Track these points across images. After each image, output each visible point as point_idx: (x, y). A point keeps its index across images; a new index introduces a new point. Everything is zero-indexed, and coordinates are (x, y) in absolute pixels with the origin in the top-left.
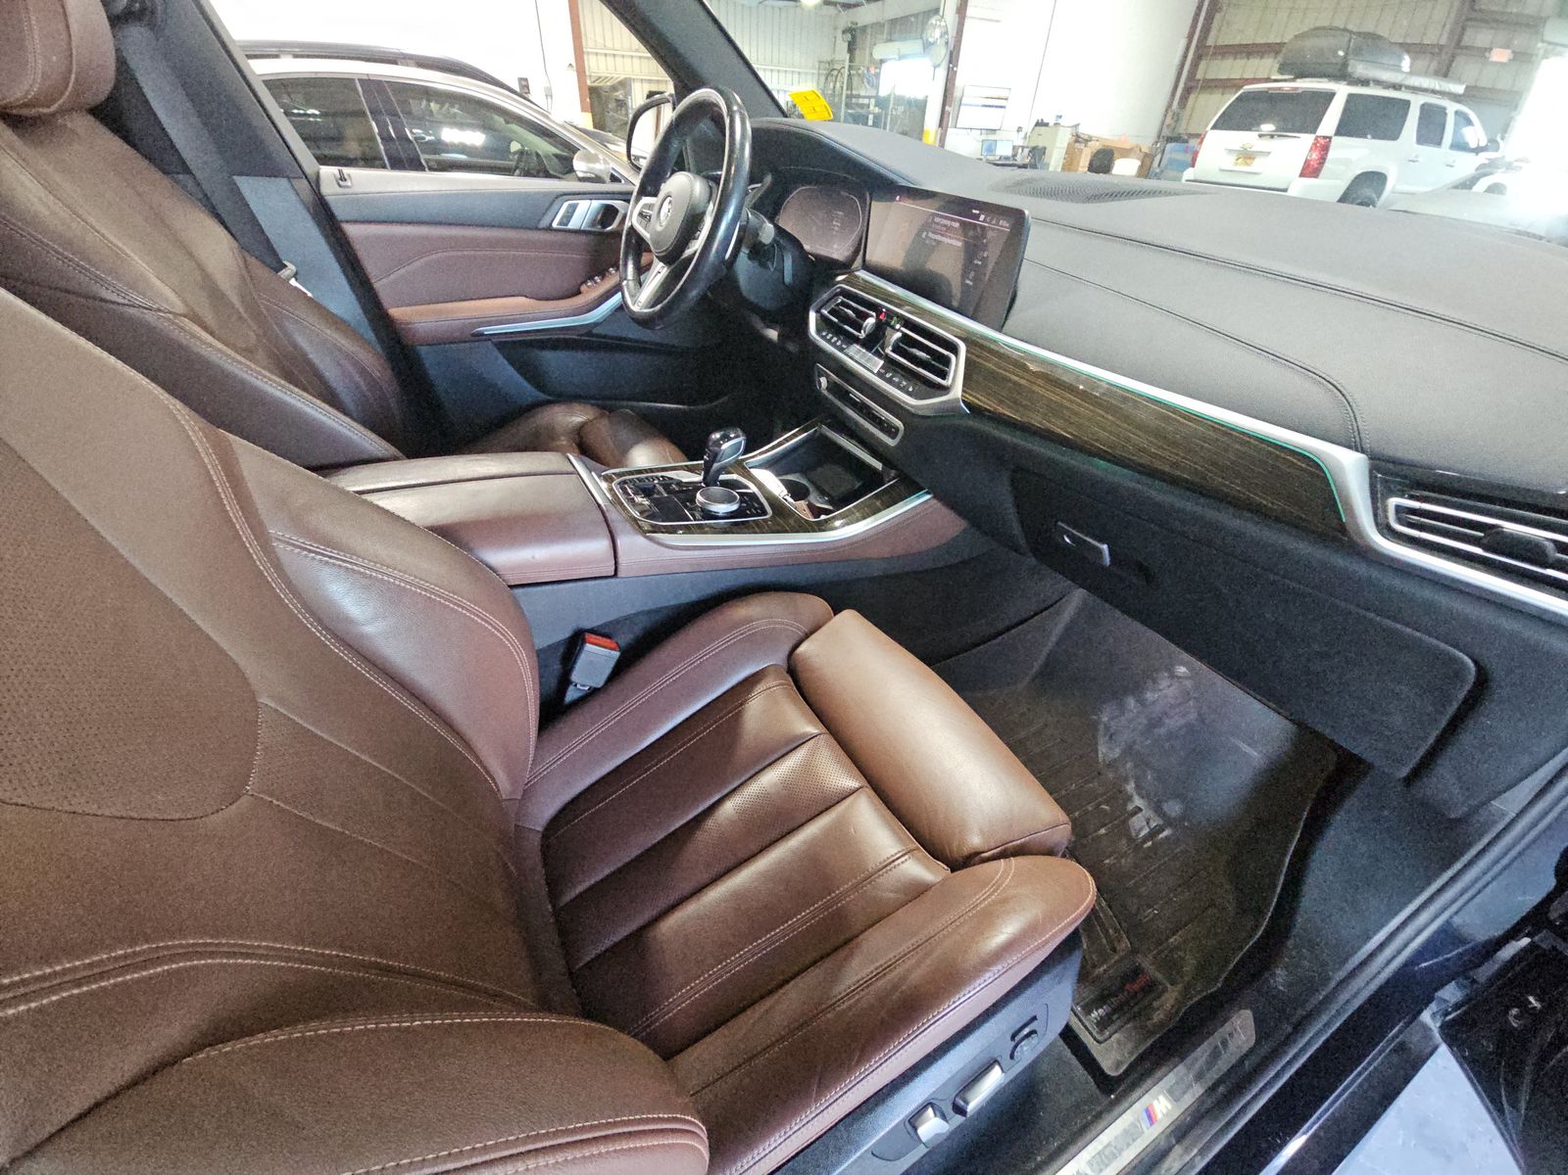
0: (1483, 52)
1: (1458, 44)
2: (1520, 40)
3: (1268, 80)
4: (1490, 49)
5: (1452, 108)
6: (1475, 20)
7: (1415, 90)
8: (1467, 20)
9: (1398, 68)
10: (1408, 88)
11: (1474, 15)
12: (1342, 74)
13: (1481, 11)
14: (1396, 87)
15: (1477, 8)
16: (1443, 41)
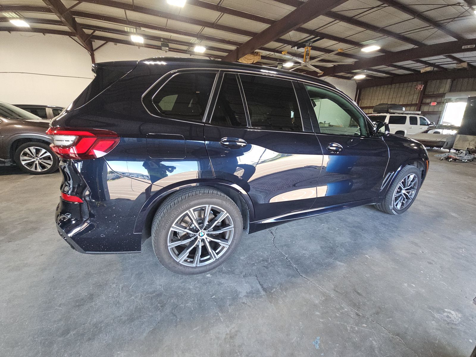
0: (428, 104)
1: (422, 103)
2: (439, 100)
3: (371, 114)
4: (430, 103)
5: (418, 117)
6: (425, 97)
7: (407, 114)
8: (423, 97)
9: (402, 110)
10: (405, 114)
11: (424, 96)
12: (387, 112)
13: (427, 95)
14: (403, 114)
15: (425, 94)
16: (417, 103)
